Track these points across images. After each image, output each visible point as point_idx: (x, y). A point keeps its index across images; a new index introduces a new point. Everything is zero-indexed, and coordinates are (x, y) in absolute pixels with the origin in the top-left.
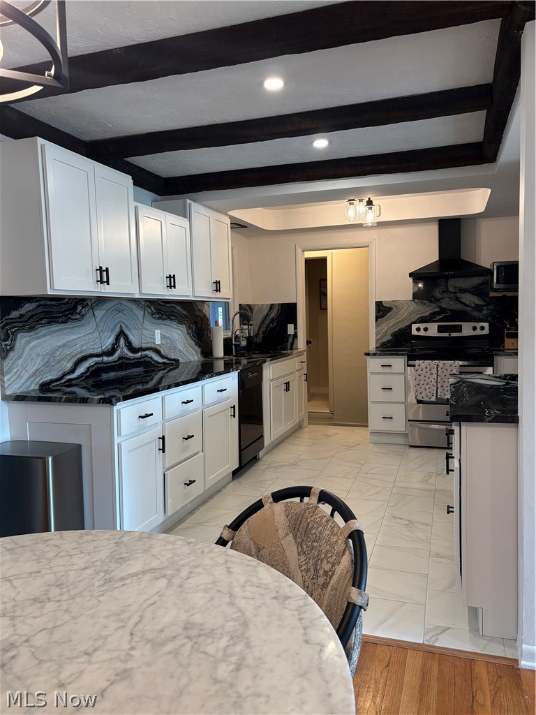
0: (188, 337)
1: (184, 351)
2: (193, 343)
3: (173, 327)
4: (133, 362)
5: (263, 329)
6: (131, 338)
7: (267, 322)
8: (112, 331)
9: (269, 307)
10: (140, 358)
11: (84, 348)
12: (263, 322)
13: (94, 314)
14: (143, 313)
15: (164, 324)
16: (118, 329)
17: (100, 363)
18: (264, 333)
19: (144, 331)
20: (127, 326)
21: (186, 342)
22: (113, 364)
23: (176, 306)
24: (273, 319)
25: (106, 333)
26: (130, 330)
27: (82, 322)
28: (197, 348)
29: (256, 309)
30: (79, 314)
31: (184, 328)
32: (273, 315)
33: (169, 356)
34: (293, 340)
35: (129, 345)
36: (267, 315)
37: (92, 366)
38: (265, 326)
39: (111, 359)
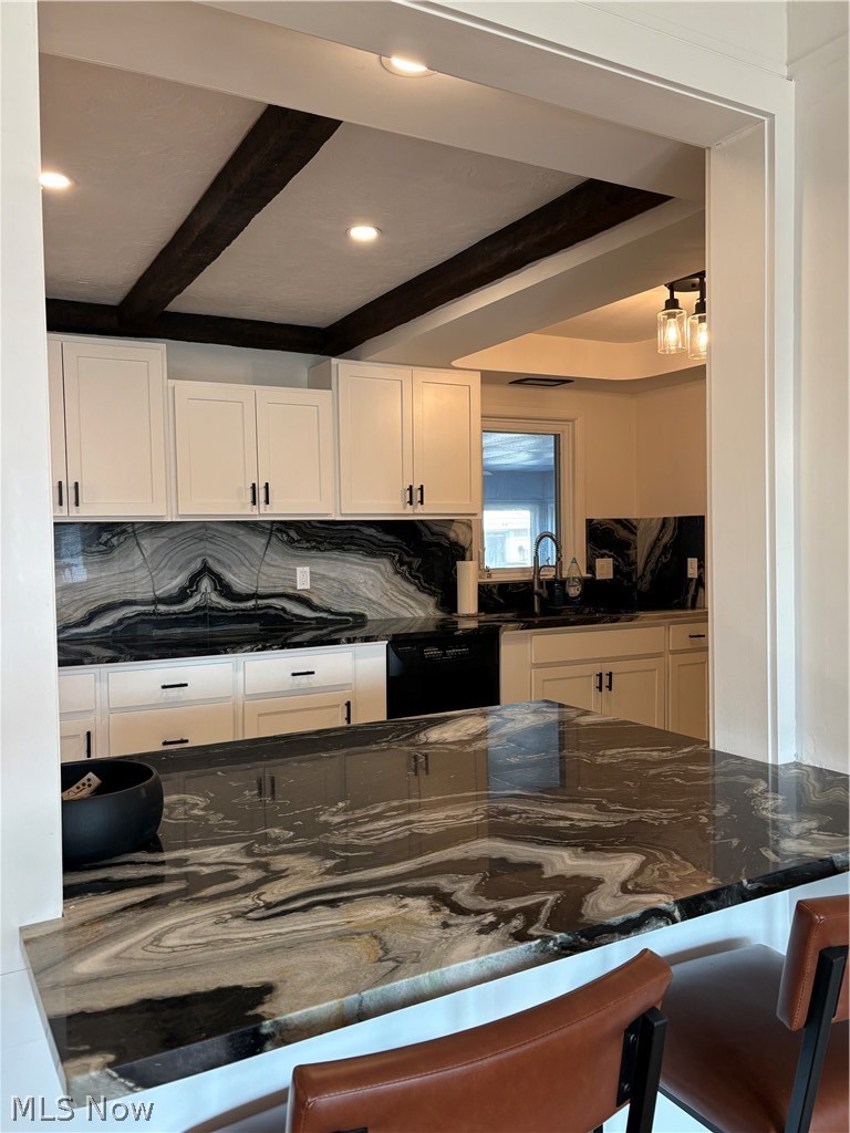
0: (398, 578)
1: (383, 602)
2: (412, 588)
3: (351, 563)
4: (233, 614)
5: (651, 565)
6: (230, 577)
7: (657, 552)
8: (181, 569)
9: (660, 523)
10: (254, 609)
11: (115, 591)
12: (650, 553)
13: (138, 544)
14: (264, 541)
15: (324, 558)
16: (196, 565)
17: (150, 614)
18: (652, 572)
19: (265, 569)
20: (219, 561)
21: (387, 585)
22: (181, 616)
23: (360, 528)
24: (665, 546)
25: (164, 571)
26: (229, 568)
27: (110, 556)
28: (424, 597)
29: (641, 527)
30: (105, 544)
31: (385, 565)
32: (666, 539)
33: (335, 608)
34: (696, 591)
35: (224, 589)
36: (658, 539)
37: (130, 618)
38: (654, 559)
39: (175, 608)
